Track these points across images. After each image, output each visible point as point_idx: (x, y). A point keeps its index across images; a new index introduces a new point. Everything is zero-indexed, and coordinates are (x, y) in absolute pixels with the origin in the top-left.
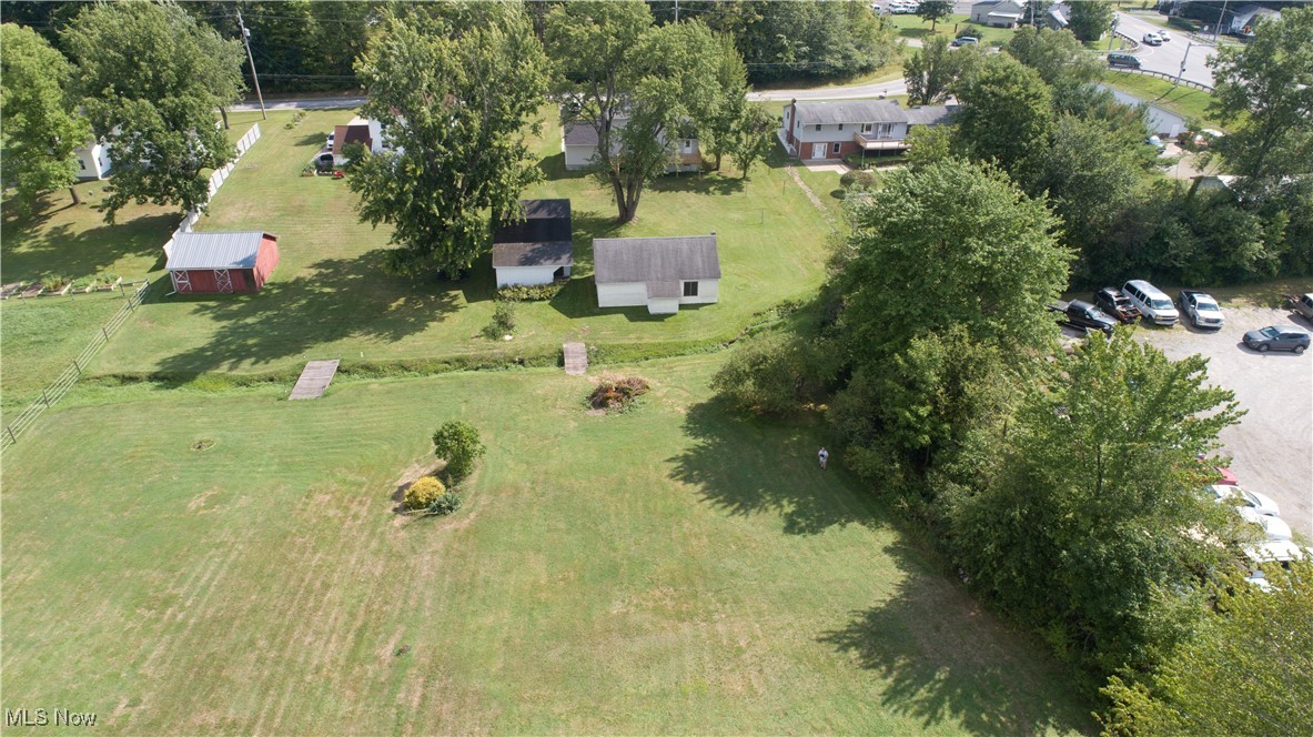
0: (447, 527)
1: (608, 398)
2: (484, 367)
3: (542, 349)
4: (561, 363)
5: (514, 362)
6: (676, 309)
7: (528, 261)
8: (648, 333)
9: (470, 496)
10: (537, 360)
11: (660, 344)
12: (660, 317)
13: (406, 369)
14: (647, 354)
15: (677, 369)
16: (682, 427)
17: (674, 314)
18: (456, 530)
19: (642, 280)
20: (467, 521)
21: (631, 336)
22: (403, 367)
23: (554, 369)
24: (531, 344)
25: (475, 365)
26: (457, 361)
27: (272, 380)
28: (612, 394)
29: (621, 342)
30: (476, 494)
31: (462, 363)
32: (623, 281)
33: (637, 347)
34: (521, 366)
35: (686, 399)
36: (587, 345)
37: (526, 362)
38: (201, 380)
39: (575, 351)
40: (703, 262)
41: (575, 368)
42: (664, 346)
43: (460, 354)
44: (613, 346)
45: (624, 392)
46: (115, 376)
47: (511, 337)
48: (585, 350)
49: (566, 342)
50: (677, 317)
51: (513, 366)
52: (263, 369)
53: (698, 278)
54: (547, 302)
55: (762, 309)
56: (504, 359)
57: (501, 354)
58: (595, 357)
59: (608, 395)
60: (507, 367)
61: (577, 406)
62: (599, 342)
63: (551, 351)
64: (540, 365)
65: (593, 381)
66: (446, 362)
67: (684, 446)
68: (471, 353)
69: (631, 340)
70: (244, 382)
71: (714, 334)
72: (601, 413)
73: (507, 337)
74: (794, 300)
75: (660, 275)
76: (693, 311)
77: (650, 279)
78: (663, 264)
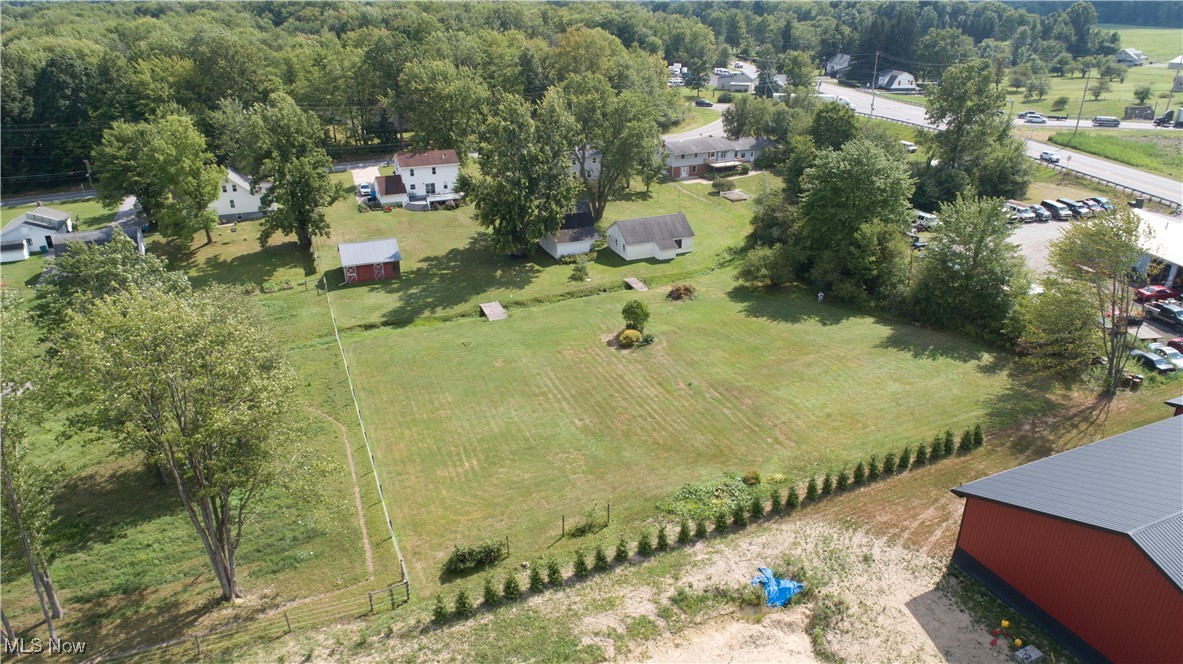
0: (657, 347)
1: (680, 294)
2: (585, 296)
3: (613, 283)
4: (630, 288)
5: (601, 291)
6: (674, 256)
7: (575, 239)
8: (666, 269)
10: (613, 288)
12: (667, 261)
13: (540, 301)
14: (673, 279)
15: (702, 281)
16: (730, 301)
17: (673, 259)
18: (664, 349)
19: (653, 241)
20: (664, 345)
21: (658, 272)
24: (604, 281)
25: (579, 295)
26: (568, 294)
27: (463, 316)
28: (680, 292)
29: (654, 275)
31: (571, 295)
32: (641, 242)
34: (606, 292)
35: (720, 291)
36: (637, 278)
37: (608, 290)
38: (417, 321)
39: (633, 281)
40: (681, 228)
41: (643, 288)
42: (682, 273)
43: (567, 290)
44: (652, 277)
45: (687, 290)
46: (360, 326)
47: (590, 279)
48: (638, 280)
49: (623, 278)
50: (678, 260)
52: (450, 312)
53: (681, 237)
54: (594, 262)
55: (719, 252)
56: (594, 290)
57: (590, 288)
58: (647, 282)
59: (678, 293)
60: (599, 294)
61: (665, 301)
62: (643, 276)
63: (620, 283)
64: (616, 291)
65: (662, 290)
66: (561, 296)
67: (740, 307)
68: (574, 289)
70: (445, 320)
71: (701, 266)
72: (679, 302)
73: (588, 279)
74: (732, 246)
75: (661, 237)
76: (683, 257)
77: (656, 240)
78: (660, 231)
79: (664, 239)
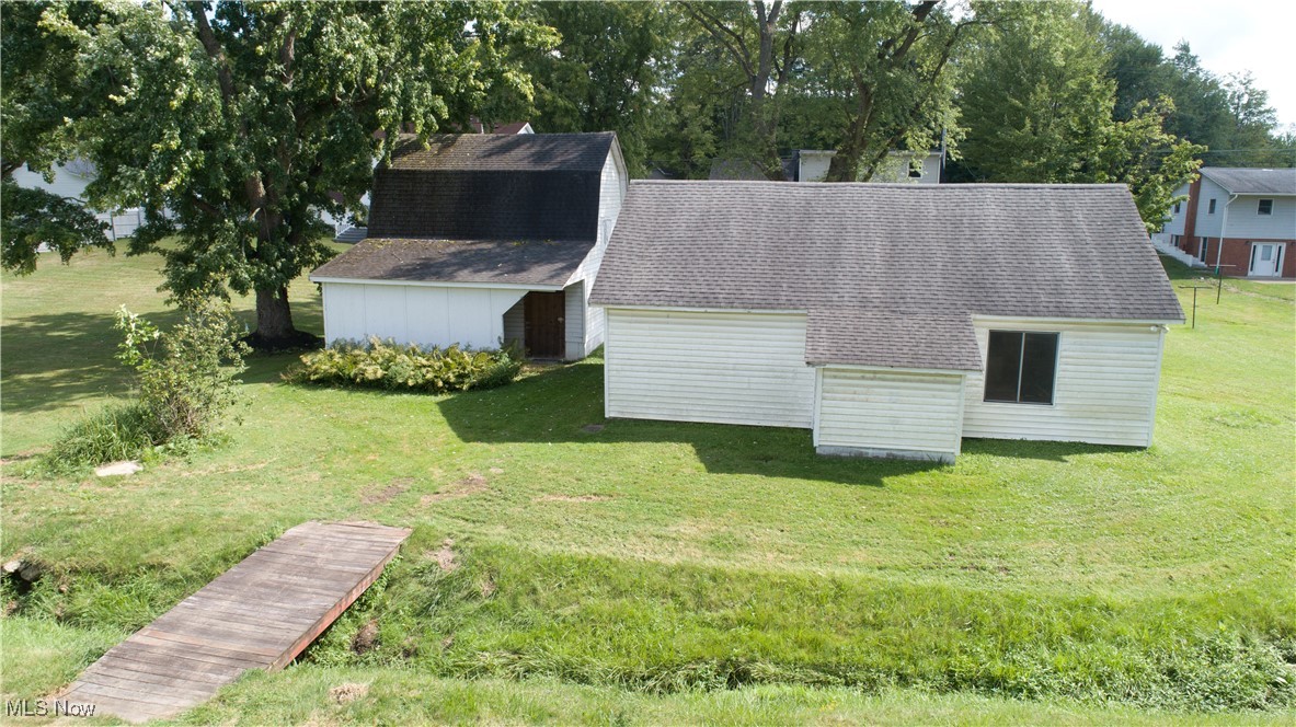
6: (949, 444)
7: (423, 271)
8: (782, 529)
12: (866, 468)
14: (746, 645)
17: (938, 464)
19: (790, 305)
29: (604, 550)
32: (708, 301)
33: (695, 593)
36: (418, 542)
40: (1082, 260)
42: (870, 612)
44: (554, 568)
47: (132, 470)
48: (378, 566)
49: (339, 514)
50: (951, 480)
53: (1061, 311)
62: (501, 537)
69: (677, 544)
71: (1195, 577)
73: (116, 469)
75: (875, 291)
76: (1032, 465)
77: (828, 304)
78: (893, 259)
79: (894, 305)
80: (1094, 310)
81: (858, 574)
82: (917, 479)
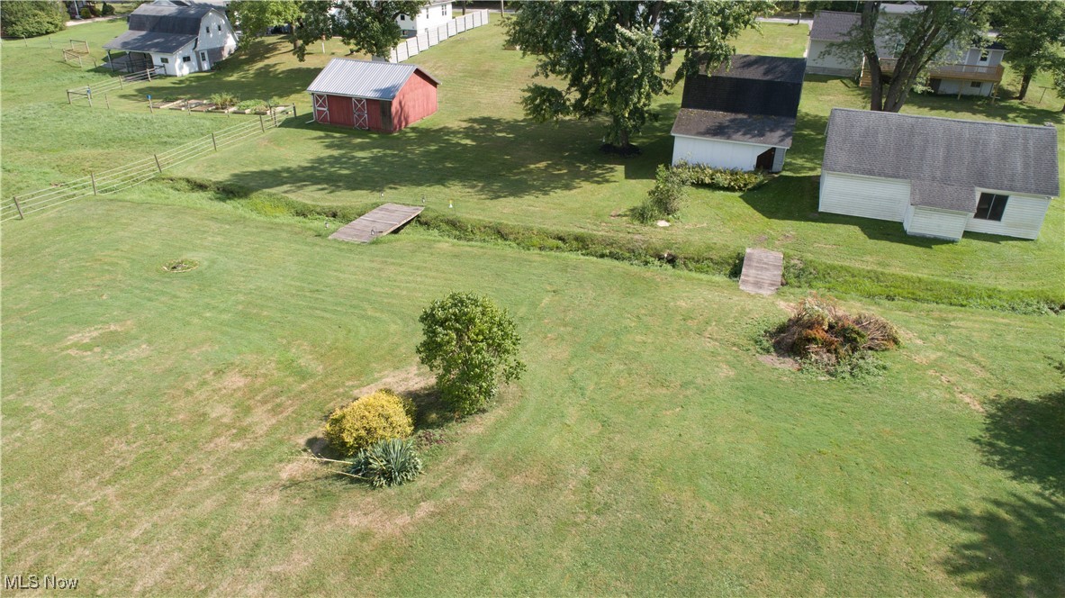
0: (354, 521)
1: (810, 340)
3: (709, 248)
4: (736, 272)
5: (660, 258)
6: (958, 235)
7: (718, 131)
8: (900, 261)
9: (451, 460)
10: (698, 262)
11: (920, 280)
12: (925, 241)
13: (502, 236)
14: (893, 292)
15: (960, 323)
16: (976, 441)
17: (952, 242)
18: (365, 536)
19: (904, 177)
20: (403, 519)
21: (868, 258)
22: (500, 233)
23: (721, 279)
24: (696, 238)
25: (599, 249)
28: (819, 334)
29: (846, 264)
30: (465, 460)
31: (583, 243)
32: (870, 173)
33: (876, 277)
34: (669, 267)
35: (984, 383)
36: (787, 257)
37: (679, 262)
39: (765, 262)
40: (1026, 166)
41: (758, 284)
42: (929, 286)
43: (582, 230)
44: (833, 268)
45: (846, 338)
47: (667, 224)
48: (781, 263)
49: (754, 245)
50: (957, 247)
51: (657, 262)
53: (1012, 190)
54: (738, 194)
56: (646, 250)
57: (644, 242)
58: (796, 275)
59: (812, 333)
60: (646, 263)
61: (743, 342)
62: (809, 256)
63: (724, 254)
64: (700, 270)
65: (786, 309)
66: (560, 238)
67: (985, 492)
68: (601, 232)
69: (868, 263)
71: (1030, 285)
72: (788, 365)
73: (662, 223)
75: (938, 174)
76: (987, 244)
77: (919, 177)
78: (947, 159)
79: (945, 180)
80: (1026, 190)
81: (925, 276)
82: (944, 247)
